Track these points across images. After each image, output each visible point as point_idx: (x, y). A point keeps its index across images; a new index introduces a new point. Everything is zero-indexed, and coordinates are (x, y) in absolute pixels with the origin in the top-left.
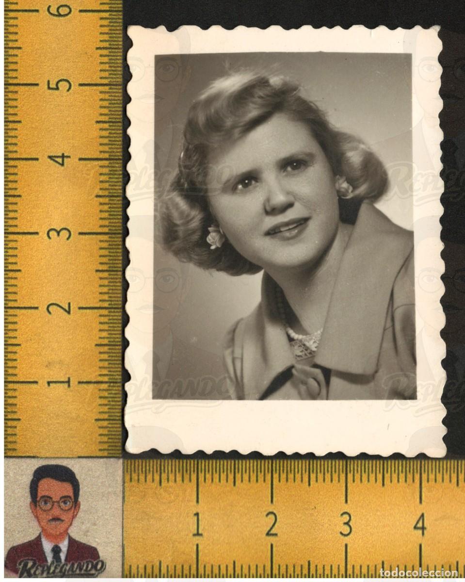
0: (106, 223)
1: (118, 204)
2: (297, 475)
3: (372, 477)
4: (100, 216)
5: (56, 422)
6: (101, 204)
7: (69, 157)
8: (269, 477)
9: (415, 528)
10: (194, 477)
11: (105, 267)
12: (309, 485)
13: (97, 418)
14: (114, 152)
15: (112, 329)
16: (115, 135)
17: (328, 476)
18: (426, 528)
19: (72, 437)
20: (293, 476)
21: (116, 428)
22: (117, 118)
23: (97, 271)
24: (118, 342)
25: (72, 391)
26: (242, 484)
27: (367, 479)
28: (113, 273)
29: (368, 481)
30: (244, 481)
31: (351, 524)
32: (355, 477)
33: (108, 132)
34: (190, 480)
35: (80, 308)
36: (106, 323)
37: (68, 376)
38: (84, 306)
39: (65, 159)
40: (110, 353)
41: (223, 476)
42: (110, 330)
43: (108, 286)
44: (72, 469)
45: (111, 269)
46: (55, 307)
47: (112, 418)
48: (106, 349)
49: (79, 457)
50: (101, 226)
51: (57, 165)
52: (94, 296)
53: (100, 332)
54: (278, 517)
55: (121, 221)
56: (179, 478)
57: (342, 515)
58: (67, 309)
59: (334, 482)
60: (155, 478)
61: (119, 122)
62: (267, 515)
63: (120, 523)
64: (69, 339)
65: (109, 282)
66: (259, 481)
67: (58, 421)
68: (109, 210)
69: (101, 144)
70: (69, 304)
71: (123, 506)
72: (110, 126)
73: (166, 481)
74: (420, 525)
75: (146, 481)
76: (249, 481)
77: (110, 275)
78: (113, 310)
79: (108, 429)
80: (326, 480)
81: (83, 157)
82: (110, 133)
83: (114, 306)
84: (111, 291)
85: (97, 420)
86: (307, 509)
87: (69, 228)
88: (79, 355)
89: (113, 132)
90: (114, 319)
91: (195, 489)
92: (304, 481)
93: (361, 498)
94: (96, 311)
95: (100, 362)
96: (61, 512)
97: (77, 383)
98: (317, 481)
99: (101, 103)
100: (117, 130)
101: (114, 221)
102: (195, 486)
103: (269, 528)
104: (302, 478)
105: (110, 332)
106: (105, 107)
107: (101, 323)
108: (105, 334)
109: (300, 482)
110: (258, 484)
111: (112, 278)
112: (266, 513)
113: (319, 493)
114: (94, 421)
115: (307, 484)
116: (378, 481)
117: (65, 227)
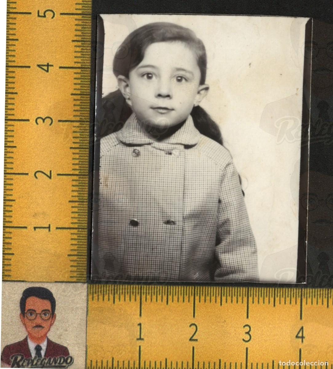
0: (78, 113)
1: (87, 100)
2: (212, 298)
3: (267, 300)
4: (74, 109)
5: (39, 256)
6: (75, 100)
7: (52, 66)
8: (192, 298)
9: (297, 337)
10: (138, 297)
11: (77, 145)
12: (221, 304)
13: (69, 254)
14: (84, 63)
15: (81, 190)
16: (86, 51)
17: (235, 299)
18: (304, 337)
19: (51, 267)
20: (209, 298)
21: (83, 261)
22: (88, 39)
23: (71, 148)
24: (85, 199)
25: (51, 234)
26: (172, 303)
27: (263, 301)
28: (82, 150)
29: (264, 302)
30: (174, 301)
31: (250, 333)
32: (254, 300)
33: (81, 48)
34: (135, 300)
35: (58, 175)
36: (77, 186)
37: (49, 223)
38: (61, 173)
39: (50, 68)
40: (79, 207)
41: (159, 297)
42: (80, 191)
43: (78, 159)
44: (51, 290)
45: (81, 147)
46: (40, 173)
47: (80, 254)
48: (76, 204)
49: (56, 282)
50: (74, 116)
51: (44, 71)
52: (69, 166)
53: (73, 193)
54: (198, 328)
55: (89, 112)
56: (127, 298)
57: (244, 327)
58: (49, 175)
59: (239, 303)
60: (110, 298)
61: (89, 41)
62: (190, 326)
63: (85, 330)
64: (50, 197)
65: (80, 156)
66: (185, 301)
67: (41, 256)
68: (81, 104)
69: (75, 57)
70: (51, 171)
71: (87, 318)
72: (82, 44)
73: (118, 300)
74: (300, 335)
75: (103, 300)
76: (178, 301)
77: (80, 151)
78: (82, 177)
79: (77, 262)
80: (233, 302)
81: (62, 66)
82: (82, 49)
83: (83, 174)
84: (81, 163)
85: (69, 255)
86: (219, 322)
87: (51, 117)
88: (57, 209)
89: (84, 48)
90: (83, 183)
91: (139, 306)
92: (217, 302)
93: (258, 314)
94: (70, 177)
95: (72, 214)
96: (42, 321)
97: (55, 228)
98: (226, 302)
99: (76, 27)
100: (87, 47)
101: (84, 112)
102: (139, 304)
103: (191, 336)
104: (216, 299)
105: (79, 192)
106: (79, 30)
107: (73, 186)
108: (76, 194)
109: (214, 303)
110: (184, 303)
111: (81, 154)
112: (189, 325)
113: (228, 311)
114: (67, 256)
115: (220, 304)
116: (271, 303)
117: (48, 116)
